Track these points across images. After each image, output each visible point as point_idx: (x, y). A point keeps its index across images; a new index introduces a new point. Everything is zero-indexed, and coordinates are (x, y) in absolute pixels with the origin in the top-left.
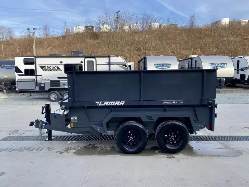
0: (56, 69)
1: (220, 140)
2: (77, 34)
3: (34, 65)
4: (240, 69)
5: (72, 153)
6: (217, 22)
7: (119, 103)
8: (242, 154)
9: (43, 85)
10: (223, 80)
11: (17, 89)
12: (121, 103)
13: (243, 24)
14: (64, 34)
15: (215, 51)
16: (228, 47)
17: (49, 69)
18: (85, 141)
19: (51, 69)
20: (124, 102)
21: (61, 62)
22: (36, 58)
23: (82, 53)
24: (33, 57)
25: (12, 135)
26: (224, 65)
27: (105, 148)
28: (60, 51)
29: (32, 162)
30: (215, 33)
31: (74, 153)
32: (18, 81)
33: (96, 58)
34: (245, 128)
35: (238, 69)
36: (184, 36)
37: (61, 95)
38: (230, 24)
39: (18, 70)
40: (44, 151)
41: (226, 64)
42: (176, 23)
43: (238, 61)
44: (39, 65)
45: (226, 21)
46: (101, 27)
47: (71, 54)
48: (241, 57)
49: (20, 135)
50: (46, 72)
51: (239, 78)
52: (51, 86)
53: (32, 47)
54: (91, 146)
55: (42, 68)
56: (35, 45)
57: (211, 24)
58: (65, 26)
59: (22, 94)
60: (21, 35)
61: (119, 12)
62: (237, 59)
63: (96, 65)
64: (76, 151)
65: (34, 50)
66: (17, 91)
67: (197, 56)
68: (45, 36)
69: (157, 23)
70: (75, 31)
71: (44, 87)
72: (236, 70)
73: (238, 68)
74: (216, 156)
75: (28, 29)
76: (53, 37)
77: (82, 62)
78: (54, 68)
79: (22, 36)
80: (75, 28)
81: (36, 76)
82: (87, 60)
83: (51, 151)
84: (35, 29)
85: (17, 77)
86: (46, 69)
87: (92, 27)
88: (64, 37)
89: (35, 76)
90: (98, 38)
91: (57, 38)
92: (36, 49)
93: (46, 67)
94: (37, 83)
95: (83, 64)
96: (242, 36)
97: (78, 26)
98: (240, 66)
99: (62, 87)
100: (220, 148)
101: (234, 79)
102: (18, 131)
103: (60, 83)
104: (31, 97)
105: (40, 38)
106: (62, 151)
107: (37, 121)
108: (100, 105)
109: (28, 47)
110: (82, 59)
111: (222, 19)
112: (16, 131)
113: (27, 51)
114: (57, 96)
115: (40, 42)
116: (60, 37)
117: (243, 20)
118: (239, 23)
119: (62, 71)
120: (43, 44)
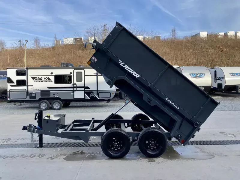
0: (46, 80)
1: (196, 145)
2: (67, 45)
3: (26, 76)
4: (217, 78)
5: (63, 159)
6: (196, 35)
7: (135, 74)
8: (214, 157)
9: (33, 95)
10: (202, 88)
11: (9, 99)
12: (136, 75)
13: (220, 37)
14: (53, 45)
15: (195, 61)
16: (206, 58)
17: (40, 80)
18: (74, 148)
19: (41, 80)
20: (139, 76)
21: (52, 73)
22: (28, 69)
23: (71, 65)
24: (25, 69)
25: (5, 143)
26: (202, 75)
27: (92, 154)
28: (50, 62)
29: (25, 168)
30: (194, 45)
31: (64, 158)
32: (10, 91)
33: (85, 69)
34: (220, 133)
35: (216, 79)
36: (166, 48)
37: (51, 104)
38: (208, 37)
39: (10, 81)
40: (36, 157)
41: (204, 74)
42: (159, 36)
43: (215, 71)
44: (30, 76)
45: (204, 34)
46: (89, 39)
47: (62, 65)
48: (218, 68)
49: (12, 143)
50: (37, 82)
51: (216, 87)
52: (42, 95)
53: (23, 57)
54: (80, 152)
55: (33, 78)
56: (26, 56)
57: (191, 37)
58: (55, 38)
59: (14, 103)
60: (13, 46)
61: (106, 25)
62: (214, 70)
63: (85, 76)
64: (66, 156)
65: (25, 61)
66: (9, 100)
67: (178, 66)
68: (36, 47)
69: (141, 35)
70: (64, 42)
71: (35, 97)
72: (214, 80)
73: (215, 77)
74: (191, 159)
75: (20, 41)
76: (44, 49)
77: (71, 73)
78: (45, 78)
79: (13, 48)
80: (64, 40)
81: (28, 86)
82: (76, 71)
83: (43, 157)
84: (26, 41)
85: (9, 87)
86: (37, 80)
87: (81, 39)
88: (53, 48)
89: (26, 86)
90: (86, 50)
91: (47, 49)
92: (27, 60)
93: (38, 78)
94: (28, 93)
95: (72, 75)
96: (219, 48)
97: (68, 38)
98: (217, 76)
99: (52, 96)
100: (196, 152)
101: (212, 87)
102: (10, 139)
103: (50, 93)
104: (22, 106)
105: (31, 49)
106: (53, 157)
107: (30, 126)
108: (121, 64)
109: (19, 58)
110: (72, 70)
111: (200, 33)
112: (8, 139)
113: (18, 62)
114: (46, 105)
115: (31, 53)
116: (50, 48)
117: (220, 34)
118: (216, 36)
119: (52, 81)
120: (33, 55)
